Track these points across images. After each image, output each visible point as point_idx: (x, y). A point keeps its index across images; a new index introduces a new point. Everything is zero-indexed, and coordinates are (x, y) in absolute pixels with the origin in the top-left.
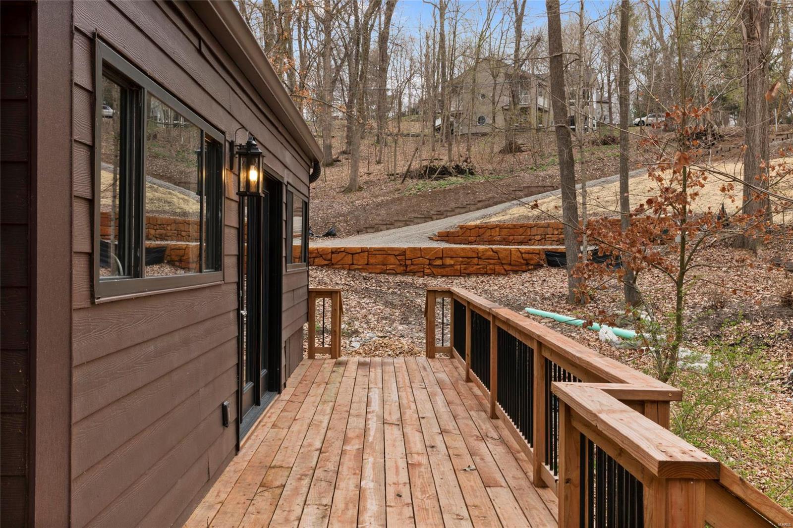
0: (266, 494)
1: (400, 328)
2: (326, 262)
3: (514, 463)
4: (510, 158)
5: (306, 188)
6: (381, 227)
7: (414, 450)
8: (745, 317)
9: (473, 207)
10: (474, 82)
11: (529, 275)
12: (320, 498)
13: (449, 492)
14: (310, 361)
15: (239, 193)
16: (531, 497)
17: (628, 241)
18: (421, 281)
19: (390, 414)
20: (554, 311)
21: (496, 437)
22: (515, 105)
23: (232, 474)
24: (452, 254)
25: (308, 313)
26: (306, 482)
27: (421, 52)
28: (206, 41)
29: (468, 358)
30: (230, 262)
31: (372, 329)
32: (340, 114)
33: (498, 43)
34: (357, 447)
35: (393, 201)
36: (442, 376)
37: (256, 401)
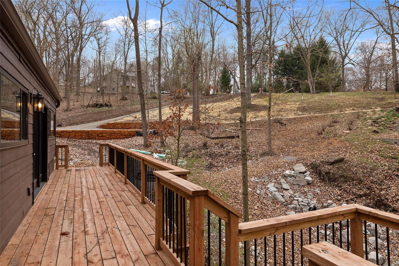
0: (47, 218)
1: (88, 157)
2: (59, 136)
3: (135, 197)
4: (124, 102)
5: (55, 110)
6: (79, 123)
7: (101, 197)
8: (194, 149)
9: (111, 117)
10: (111, 77)
11: (131, 139)
12: (69, 217)
13: (115, 209)
14: (57, 170)
15: (34, 112)
16: (141, 207)
17: (163, 128)
18: (94, 141)
19: (90, 186)
20: (139, 150)
21: (127, 190)
22: (125, 85)
23: (32, 213)
24: (105, 132)
25: (56, 153)
26: (63, 212)
27: (92, 65)
28: (22, 56)
29: (115, 166)
30: (30, 137)
31: (77, 158)
32: (62, 84)
33: (119, 65)
34: (80, 198)
35: (83, 115)
36: (107, 172)
37: (38, 186)
